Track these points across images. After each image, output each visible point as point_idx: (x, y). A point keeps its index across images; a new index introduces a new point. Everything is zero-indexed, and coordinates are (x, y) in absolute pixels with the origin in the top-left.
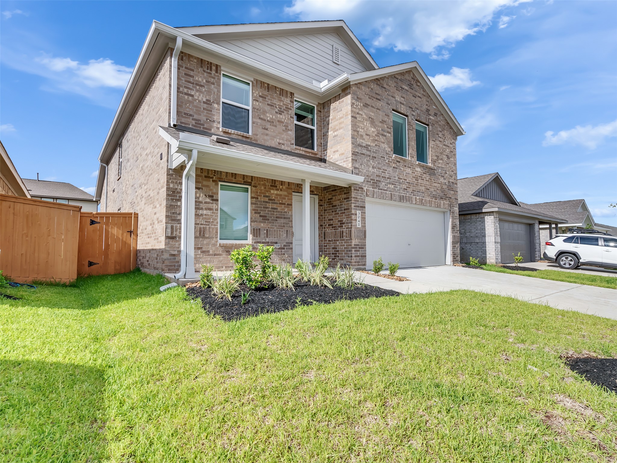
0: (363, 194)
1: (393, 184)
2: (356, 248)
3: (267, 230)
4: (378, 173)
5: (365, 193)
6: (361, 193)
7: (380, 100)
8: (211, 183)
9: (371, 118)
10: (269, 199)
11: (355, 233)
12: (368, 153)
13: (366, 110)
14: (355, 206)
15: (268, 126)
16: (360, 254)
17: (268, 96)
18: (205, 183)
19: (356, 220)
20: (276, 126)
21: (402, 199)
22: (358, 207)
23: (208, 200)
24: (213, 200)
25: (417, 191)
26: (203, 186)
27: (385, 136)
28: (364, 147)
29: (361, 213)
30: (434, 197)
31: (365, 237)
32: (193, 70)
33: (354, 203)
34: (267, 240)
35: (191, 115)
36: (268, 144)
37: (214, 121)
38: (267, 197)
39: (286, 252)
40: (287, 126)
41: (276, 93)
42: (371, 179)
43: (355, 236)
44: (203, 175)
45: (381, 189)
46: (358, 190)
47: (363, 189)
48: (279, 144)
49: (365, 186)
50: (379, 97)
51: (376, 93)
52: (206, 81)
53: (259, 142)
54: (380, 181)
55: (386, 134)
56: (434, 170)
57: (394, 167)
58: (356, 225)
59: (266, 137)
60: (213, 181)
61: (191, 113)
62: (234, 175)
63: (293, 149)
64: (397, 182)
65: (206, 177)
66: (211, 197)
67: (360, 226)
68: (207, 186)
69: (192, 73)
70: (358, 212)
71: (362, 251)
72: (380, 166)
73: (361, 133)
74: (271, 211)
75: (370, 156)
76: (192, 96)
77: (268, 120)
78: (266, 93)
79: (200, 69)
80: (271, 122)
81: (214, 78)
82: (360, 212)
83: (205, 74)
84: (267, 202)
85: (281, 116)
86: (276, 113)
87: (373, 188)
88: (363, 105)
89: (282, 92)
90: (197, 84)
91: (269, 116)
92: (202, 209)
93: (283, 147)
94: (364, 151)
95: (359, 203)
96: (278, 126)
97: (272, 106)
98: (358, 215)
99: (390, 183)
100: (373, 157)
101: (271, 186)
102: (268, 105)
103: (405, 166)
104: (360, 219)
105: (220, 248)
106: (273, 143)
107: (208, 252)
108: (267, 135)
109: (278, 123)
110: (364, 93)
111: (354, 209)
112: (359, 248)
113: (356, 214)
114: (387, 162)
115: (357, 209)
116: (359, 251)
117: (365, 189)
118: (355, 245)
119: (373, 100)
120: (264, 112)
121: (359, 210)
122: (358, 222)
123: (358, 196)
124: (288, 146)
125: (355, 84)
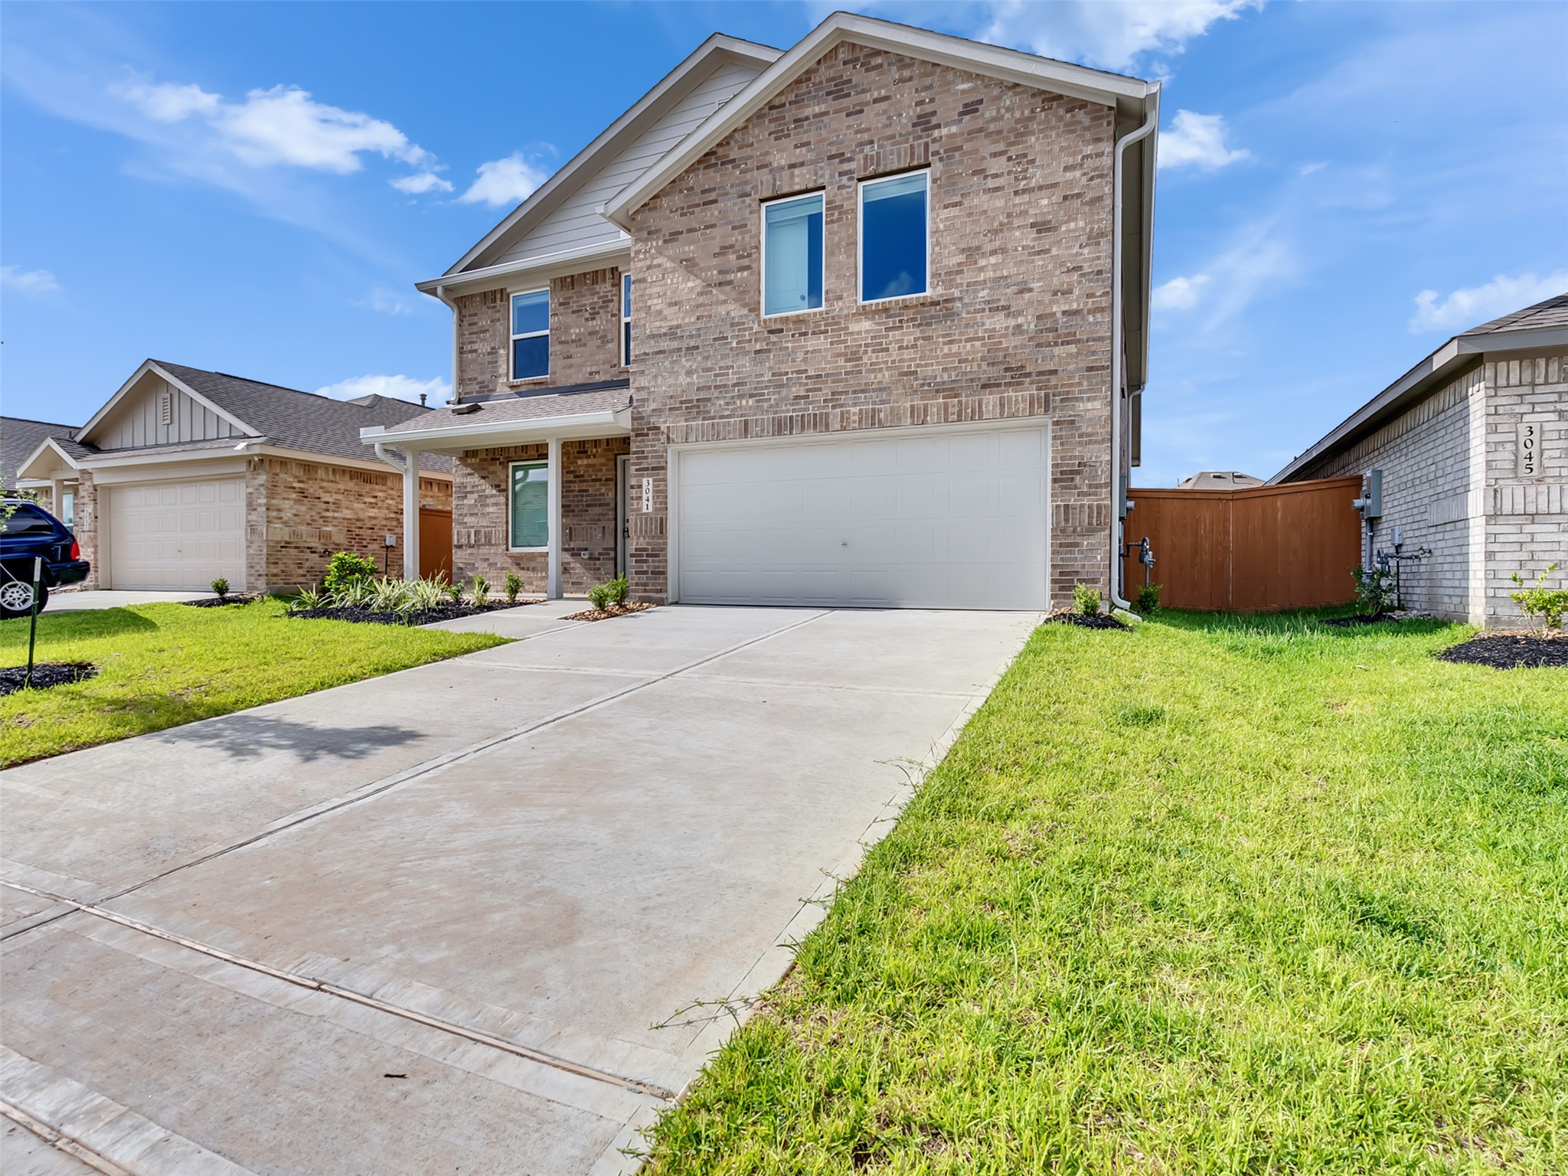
0: (659, 440)
1: (751, 396)
2: (641, 555)
3: (571, 529)
4: (702, 382)
5: (663, 438)
6: (653, 440)
7: (714, 202)
8: (498, 467)
9: (686, 260)
10: (575, 477)
11: (636, 525)
12: (675, 344)
13: (672, 250)
14: (637, 470)
15: (573, 349)
16: (648, 567)
17: (571, 298)
18: (491, 468)
19: (640, 498)
20: (585, 345)
21: (781, 427)
22: (647, 469)
23: (494, 492)
24: (499, 491)
25: (855, 392)
26: (489, 473)
27: (730, 282)
28: (665, 334)
29: (654, 481)
30: (937, 391)
31: (661, 532)
32: (476, 315)
33: (634, 464)
34: (572, 546)
35: (475, 379)
36: (572, 382)
37: (500, 376)
38: (571, 472)
39: (603, 564)
40: (606, 336)
41: (586, 284)
42: (682, 402)
43: (636, 532)
44: (489, 457)
45: (713, 418)
46: (647, 435)
47: (658, 428)
48: (591, 374)
49: (665, 422)
50: (712, 196)
51: (704, 192)
52: (492, 321)
53: (559, 384)
54: (709, 400)
55: (732, 276)
56: (951, 300)
57: (757, 352)
58: (640, 509)
59: (569, 372)
60: (501, 463)
61: (475, 376)
62: (525, 448)
63: (615, 376)
64: (767, 387)
65: (492, 459)
66: (497, 486)
67: (650, 510)
68: (494, 473)
69: (475, 319)
70: (645, 481)
71: (654, 561)
72: (709, 364)
73: (658, 307)
74: (577, 496)
75: (679, 350)
76: (476, 351)
77: (573, 341)
78: (570, 293)
79: (484, 308)
80: (578, 342)
81: (499, 311)
82: (651, 480)
83: (490, 311)
84: (571, 482)
85: (594, 322)
86: (587, 319)
87: (686, 420)
88: (665, 242)
89: (596, 276)
90: (482, 332)
91: (574, 332)
92: (488, 505)
93: (598, 378)
94: (665, 344)
95: (649, 461)
96: (589, 344)
97: (579, 311)
98: (644, 488)
99: (741, 397)
100: (688, 349)
101: (578, 452)
102: (573, 312)
103: (805, 334)
104: (650, 495)
105: (509, 560)
106: (580, 378)
107: (496, 564)
108: (571, 366)
109: (588, 338)
110: (668, 212)
111: (636, 476)
112: (647, 555)
113: (640, 486)
114: (734, 344)
115: (643, 476)
116: (646, 561)
117: (663, 428)
118: (636, 549)
119: (693, 213)
120: (568, 327)
121: (648, 476)
122: (645, 503)
123: (647, 446)
124: (606, 373)
125: (644, 205)
